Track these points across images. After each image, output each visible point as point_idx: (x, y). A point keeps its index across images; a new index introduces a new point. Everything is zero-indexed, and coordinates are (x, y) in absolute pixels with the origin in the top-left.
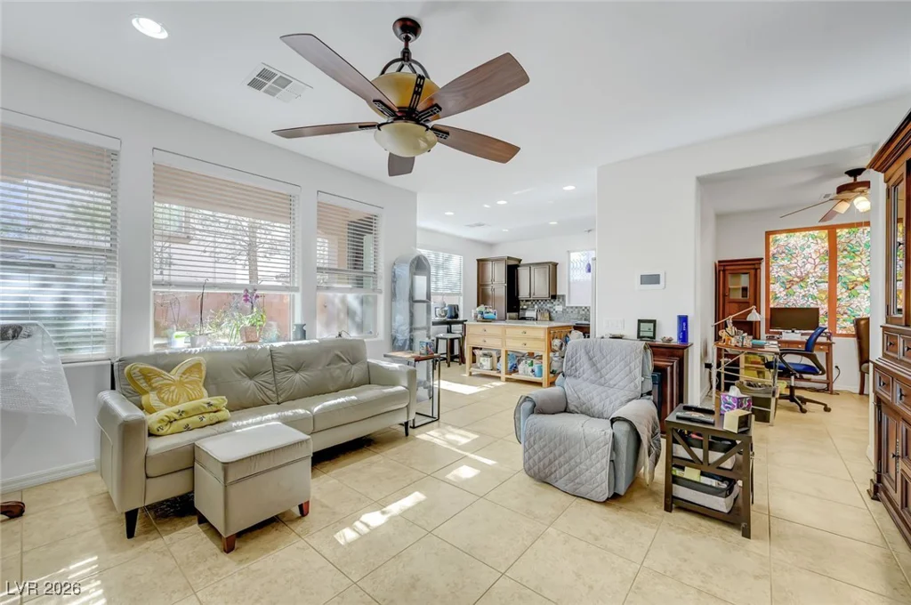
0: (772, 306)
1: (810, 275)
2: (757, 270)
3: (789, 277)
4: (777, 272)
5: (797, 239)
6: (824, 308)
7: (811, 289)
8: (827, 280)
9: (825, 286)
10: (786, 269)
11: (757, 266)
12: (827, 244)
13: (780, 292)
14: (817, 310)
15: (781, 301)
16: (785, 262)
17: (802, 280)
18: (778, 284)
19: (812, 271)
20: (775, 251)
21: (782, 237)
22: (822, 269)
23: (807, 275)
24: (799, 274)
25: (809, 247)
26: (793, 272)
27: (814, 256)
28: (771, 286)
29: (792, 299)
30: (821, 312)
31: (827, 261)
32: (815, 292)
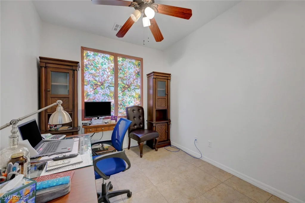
0: (86, 101)
1: (106, 82)
2: (74, 71)
3: (95, 82)
4: (89, 78)
5: (99, 58)
6: (112, 101)
7: (107, 91)
8: (113, 85)
9: (113, 89)
10: (94, 76)
11: (74, 68)
12: (113, 64)
13: (91, 92)
14: (109, 103)
15: (91, 98)
16: (93, 71)
17: (102, 84)
18: (89, 86)
19: (107, 79)
20: (87, 63)
21: (91, 53)
22: (111, 79)
23: (104, 81)
24: (100, 81)
25: (105, 64)
26: (97, 79)
27: (108, 71)
28: (85, 86)
29: (97, 96)
30: (112, 104)
31: (113, 75)
32: (108, 92)
